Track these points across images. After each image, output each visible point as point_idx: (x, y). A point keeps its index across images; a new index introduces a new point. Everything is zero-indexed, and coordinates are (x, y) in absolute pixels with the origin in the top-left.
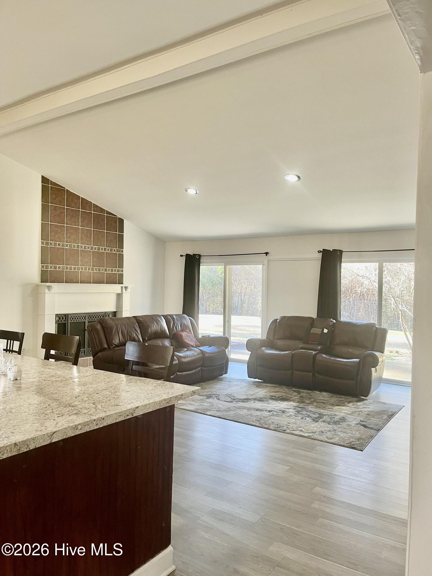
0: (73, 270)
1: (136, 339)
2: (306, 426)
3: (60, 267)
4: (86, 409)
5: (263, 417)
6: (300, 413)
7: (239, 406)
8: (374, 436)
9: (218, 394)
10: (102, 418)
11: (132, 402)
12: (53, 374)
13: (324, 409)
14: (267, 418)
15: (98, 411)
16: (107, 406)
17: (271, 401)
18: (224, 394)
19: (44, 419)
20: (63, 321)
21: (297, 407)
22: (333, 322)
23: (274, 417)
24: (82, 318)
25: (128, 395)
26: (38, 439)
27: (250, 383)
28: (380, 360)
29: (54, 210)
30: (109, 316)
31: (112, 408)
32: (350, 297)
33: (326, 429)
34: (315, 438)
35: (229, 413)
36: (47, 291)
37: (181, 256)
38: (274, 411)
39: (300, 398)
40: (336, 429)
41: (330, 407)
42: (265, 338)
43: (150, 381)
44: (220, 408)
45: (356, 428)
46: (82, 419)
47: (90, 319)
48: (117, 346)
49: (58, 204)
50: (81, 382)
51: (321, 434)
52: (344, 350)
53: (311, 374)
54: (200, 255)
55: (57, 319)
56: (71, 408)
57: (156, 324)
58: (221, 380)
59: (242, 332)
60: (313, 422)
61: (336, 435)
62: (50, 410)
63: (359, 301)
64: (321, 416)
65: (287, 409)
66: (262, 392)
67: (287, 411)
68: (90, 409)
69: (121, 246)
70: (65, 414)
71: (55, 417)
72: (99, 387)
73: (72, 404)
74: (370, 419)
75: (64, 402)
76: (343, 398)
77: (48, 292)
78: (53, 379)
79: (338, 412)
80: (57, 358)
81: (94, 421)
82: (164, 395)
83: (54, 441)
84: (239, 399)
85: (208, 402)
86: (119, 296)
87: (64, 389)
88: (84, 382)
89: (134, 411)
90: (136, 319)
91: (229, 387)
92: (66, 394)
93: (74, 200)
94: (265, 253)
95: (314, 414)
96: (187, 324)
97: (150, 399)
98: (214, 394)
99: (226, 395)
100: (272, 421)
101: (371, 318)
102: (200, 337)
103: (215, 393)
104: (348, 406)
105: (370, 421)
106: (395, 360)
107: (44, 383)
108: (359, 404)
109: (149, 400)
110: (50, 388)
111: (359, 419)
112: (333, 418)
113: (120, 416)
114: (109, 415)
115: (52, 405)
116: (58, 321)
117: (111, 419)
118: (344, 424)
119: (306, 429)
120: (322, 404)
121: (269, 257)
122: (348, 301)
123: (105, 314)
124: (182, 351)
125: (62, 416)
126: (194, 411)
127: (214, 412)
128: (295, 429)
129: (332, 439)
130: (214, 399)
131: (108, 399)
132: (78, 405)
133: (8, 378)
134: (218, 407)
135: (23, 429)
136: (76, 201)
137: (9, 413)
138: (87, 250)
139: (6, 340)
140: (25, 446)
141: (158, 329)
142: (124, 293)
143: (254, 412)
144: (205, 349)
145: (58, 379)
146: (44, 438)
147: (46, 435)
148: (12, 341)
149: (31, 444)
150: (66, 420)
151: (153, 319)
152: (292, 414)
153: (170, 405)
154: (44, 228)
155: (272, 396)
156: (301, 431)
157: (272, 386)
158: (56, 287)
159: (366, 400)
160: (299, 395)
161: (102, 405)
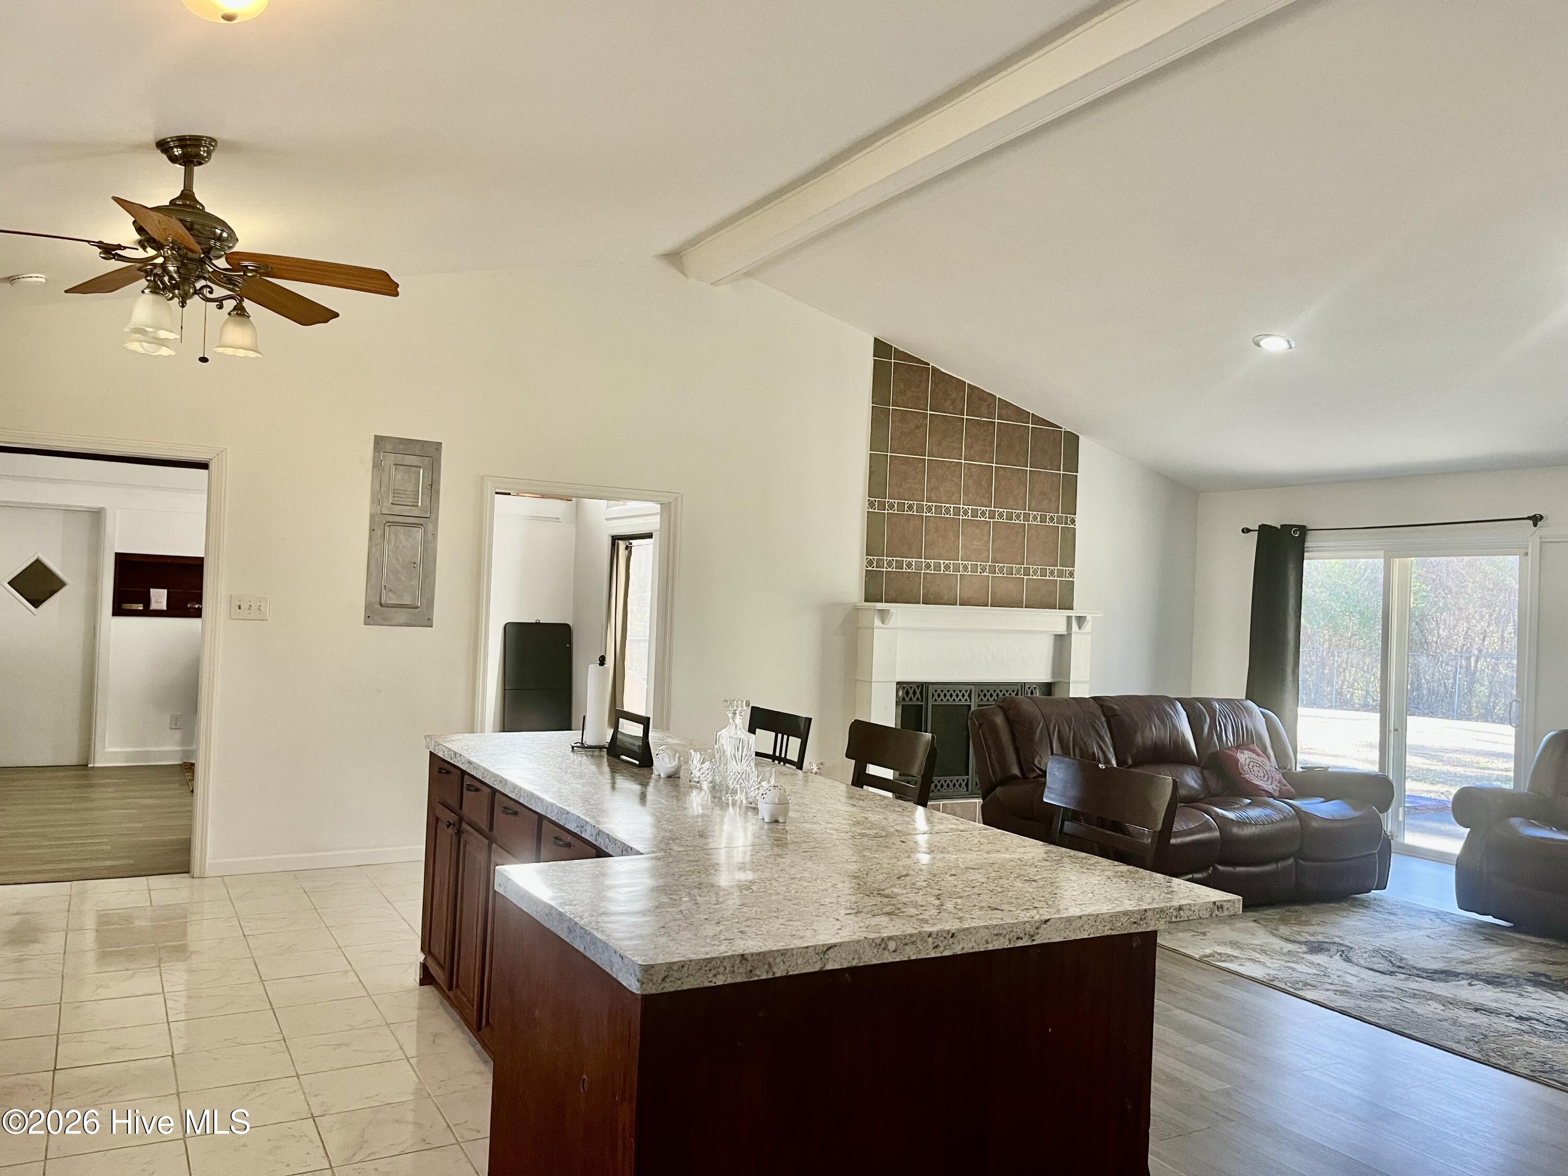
0: (942, 572)
1: (1099, 757)
3: (911, 563)
4: (916, 906)
5: (1493, 1034)
7: (1415, 988)
9: (1349, 944)
10: (949, 933)
11: (1034, 906)
12: (859, 819)
14: (1507, 1039)
15: (944, 914)
16: (969, 906)
17: (1531, 989)
18: (1370, 948)
19: (815, 914)
20: (914, 699)
23: (1535, 1040)
24: (963, 696)
25: (1030, 889)
26: (793, 955)
27: (1465, 926)
29: (900, 421)
30: (1032, 693)
31: (981, 912)
35: (1378, 1006)
36: (877, 623)
37: (1243, 531)
38: (1537, 1020)
42: (1525, 788)
44: (1349, 985)
46: (901, 926)
47: (981, 699)
49: (910, 405)
54: (1304, 527)
55: (901, 693)
56: (879, 899)
58: (1364, 905)
62: (833, 896)
66: (1501, 958)
68: (925, 908)
69: (1071, 508)
70: (865, 910)
71: (839, 913)
72: (961, 860)
73: (887, 892)
75: (869, 884)
77: (881, 625)
81: (929, 936)
82: (1126, 901)
83: (829, 967)
84: (1419, 970)
85: (1312, 963)
86: (1062, 642)
87: (877, 856)
89: (1037, 929)
90: (1102, 706)
91: (1388, 930)
92: (878, 866)
93: (950, 393)
94: (1528, 518)
96: (1255, 728)
98: (1335, 943)
99: (1373, 951)
100: (1523, 1050)
102: (1298, 769)
103: (1337, 940)
107: (835, 837)
113: (997, 935)
114: (968, 929)
115: (840, 885)
116: (904, 699)
117: (973, 939)
121: (1546, 529)
123: (1022, 688)
124: (1237, 804)
125: (856, 913)
126: (1261, 983)
127: (1327, 993)
130: (1331, 957)
131: (976, 890)
132: (899, 895)
133: (760, 817)
134: (1344, 982)
135: (764, 929)
136: (954, 396)
137: (744, 891)
138: (979, 519)
139: (774, 734)
140: (764, 965)
141: (1165, 737)
142: (1076, 633)
143: (1464, 1015)
144: (1311, 806)
145: (868, 832)
146: (806, 956)
147: (811, 949)
148: (785, 737)
149: (775, 964)
150: (861, 924)
151: (1150, 708)
153: (1141, 929)
154: (875, 466)
155: (1537, 975)
157: (1540, 944)
158: (900, 612)
161: (956, 904)
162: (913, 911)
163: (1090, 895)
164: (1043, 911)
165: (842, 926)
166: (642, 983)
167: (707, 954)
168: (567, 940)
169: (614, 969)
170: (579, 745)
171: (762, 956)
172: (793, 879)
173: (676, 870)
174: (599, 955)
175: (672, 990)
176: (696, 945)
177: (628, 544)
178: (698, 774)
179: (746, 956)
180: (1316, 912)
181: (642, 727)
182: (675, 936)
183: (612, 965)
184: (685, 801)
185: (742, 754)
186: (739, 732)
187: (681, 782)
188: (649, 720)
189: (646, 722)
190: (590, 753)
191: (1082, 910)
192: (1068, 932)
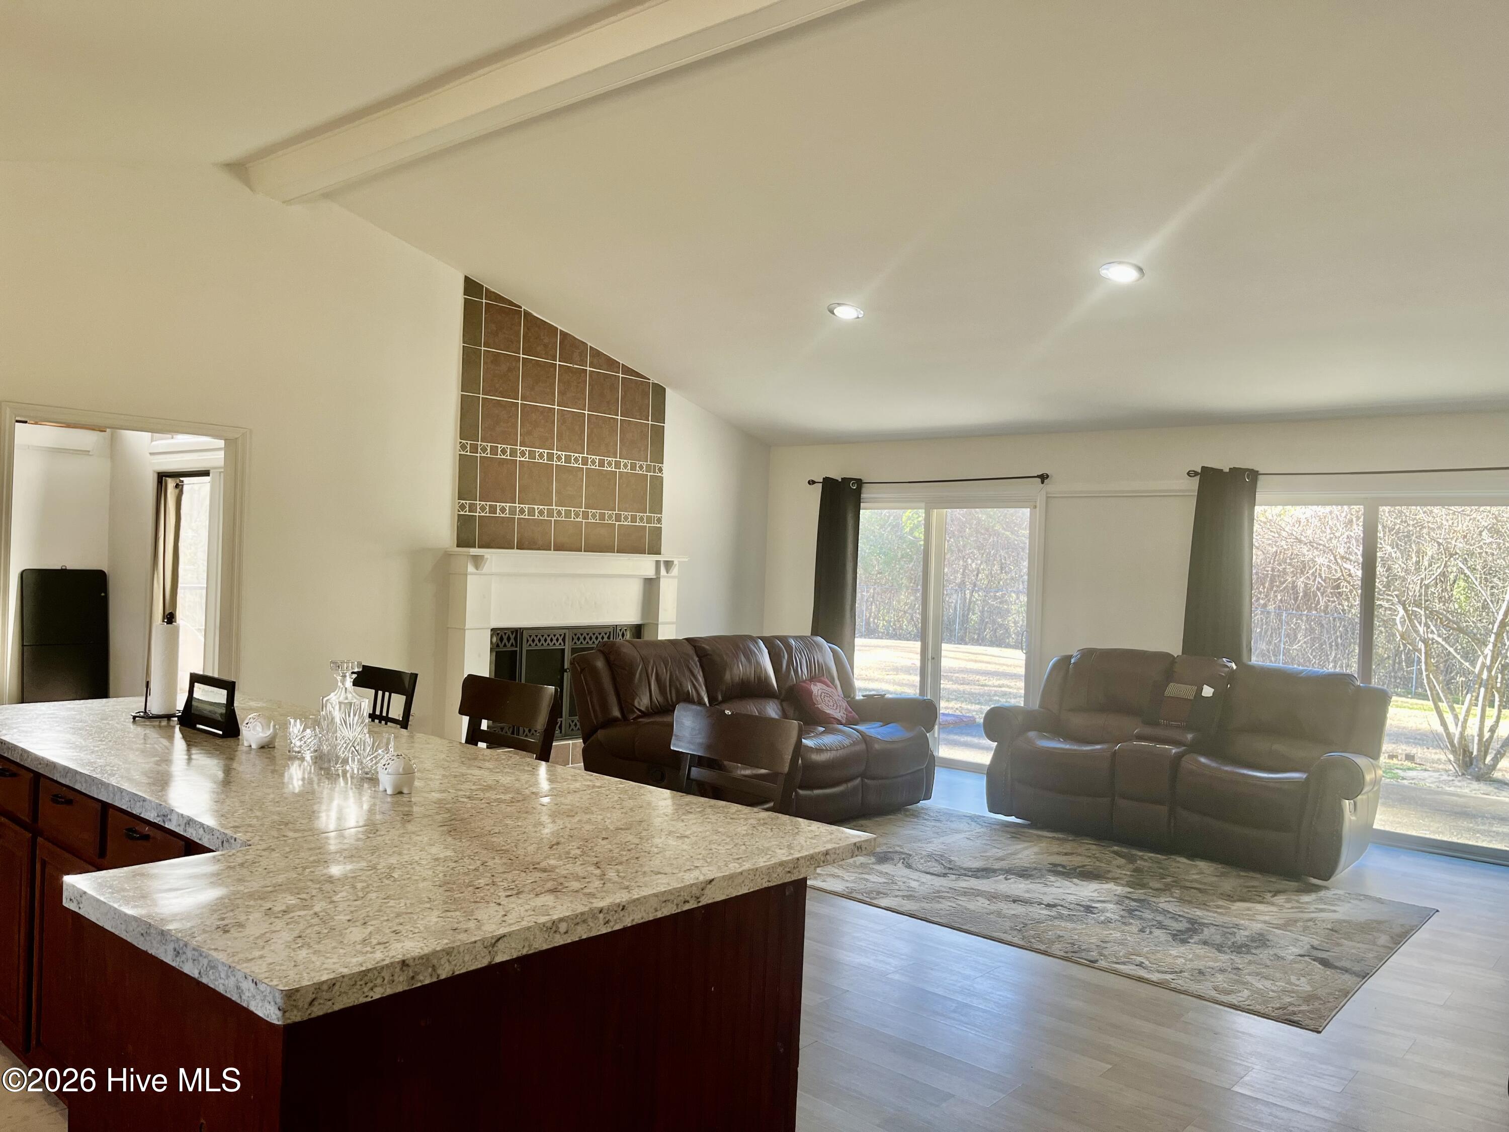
0: (536, 517)
1: (692, 695)
2: (1153, 953)
3: (504, 508)
4: (578, 878)
5: (1031, 922)
6: (1135, 915)
7: (964, 886)
8: (1354, 991)
9: (908, 852)
10: (619, 906)
11: (697, 867)
12: (490, 782)
13: (1202, 907)
14: (1042, 925)
15: (609, 885)
16: (632, 873)
17: (1052, 879)
18: (924, 853)
19: (472, 900)
20: (509, 645)
21: (1127, 897)
22: (1227, 667)
23: (1063, 924)
24: (557, 640)
25: (685, 847)
26: (459, 953)
27: (994, 827)
28: (1368, 777)
29: (492, 362)
30: (623, 635)
31: (646, 879)
32: (1269, 600)
33: (1211, 964)
34: (1179, 987)
35: (939, 906)
36: (471, 569)
37: (809, 483)
38: (1062, 906)
39: (1135, 874)
40: (1240, 966)
41: (1220, 903)
42: (1035, 705)
43: (740, 811)
44: (913, 890)
45: (1300, 966)
46: (569, 905)
47: (575, 643)
48: (644, 714)
49: (502, 347)
50: (562, 806)
51: (1198, 978)
52: (1262, 745)
53: (1163, 810)
54: (860, 480)
55: (494, 639)
56: (538, 874)
57: (743, 659)
58: (915, 815)
59: (967, 688)
60: (1175, 944)
61: (1237, 981)
62: (486, 877)
63: (1294, 612)
64: (1194, 927)
65: (1099, 901)
66: (1026, 853)
67: (1097, 908)
68: (587, 880)
69: (658, 456)
70: (526, 889)
71: (499, 896)
72: (608, 821)
73: (543, 865)
74: (1339, 945)
75: (521, 858)
76: (1257, 880)
77: (475, 571)
78: (492, 795)
79: (1244, 919)
80: (495, 740)
81: (600, 912)
82: (778, 851)
83: (499, 959)
84: (965, 869)
85: (881, 873)
86: (651, 586)
87: (519, 824)
88: (569, 807)
89: (702, 890)
90: (695, 647)
91: (936, 835)
92: (525, 835)
93: (542, 338)
94: (1038, 477)
95: (1178, 921)
96: (824, 662)
97: (744, 861)
98: (896, 852)
99: (928, 856)
100: (1056, 933)
101: (1328, 659)
102: (859, 697)
103: (898, 849)
104: (1273, 904)
105: (1337, 949)
106: (1403, 779)
107: (469, 806)
108: (1306, 898)
109: (739, 864)
110: (483, 819)
111: (1307, 941)
112: (1231, 934)
113: (665, 901)
114: (638, 899)
115: (491, 863)
116: (498, 646)
117: (643, 909)
118: (1264, 955)
119: (1155, 962)
120: (1196, 893)
121: (1050, 487)
122: (1262, 613)
123: (614, 630)
124: (812, 732)
125: (517, 894)
126: (843, 896)
127: (897, 899)
128: (1123, 960)
130: (896, 865)
131: (633, 854)
132: (556, 867)
133: (381, 788)
134: (908, 887)
135: (421, 925)
136: (546, 341)
137: (385, 880)
138: (572, 465)
139: (373, 691)
140: (427, 968)
141: (750, 674)
142: (664, 576)
143: (1006, 907)
144: (872, 730)
145: (503, 797)
146: (474, 952)
147: (479, 944)
148: (387, 694)
149: (441, 965)
150: (527, 907)
151: (737, 647)
152: (1112, 916)
153: (794, 878)
154: (467, 408)
155: (1055, 865)
156: (1140, 965)
157: (1053, 838)
158: (494, 558)
159: (1326, 888)
160: (1131, 866)
161: (618, 871)
162: (576, 885)
163: (743, 847)
164: (705, 870)
165: (507, 912)
166: (285, 1012)
167: (361, 965)
168: (174, 964)
169: (243, 997)
170: (142, 714)
171: (426, 960)
172: (437, 860)
173: (297, 861)
174: (222, 981)
175: (321, 1013)
176: (345, 954)
177: (178, 481)
178: (298, 744)
179: (407, 962)
181: (225, 692)
182: (316, 947)
183: (240, 992)
184: (282, 775)
185: (354, 719)
186: (349, 696)
187: (277, 753)
188: (233, 684)
189: (230, 687)
190: (156, 723)
191: (741, 865)
192: (730, 889)
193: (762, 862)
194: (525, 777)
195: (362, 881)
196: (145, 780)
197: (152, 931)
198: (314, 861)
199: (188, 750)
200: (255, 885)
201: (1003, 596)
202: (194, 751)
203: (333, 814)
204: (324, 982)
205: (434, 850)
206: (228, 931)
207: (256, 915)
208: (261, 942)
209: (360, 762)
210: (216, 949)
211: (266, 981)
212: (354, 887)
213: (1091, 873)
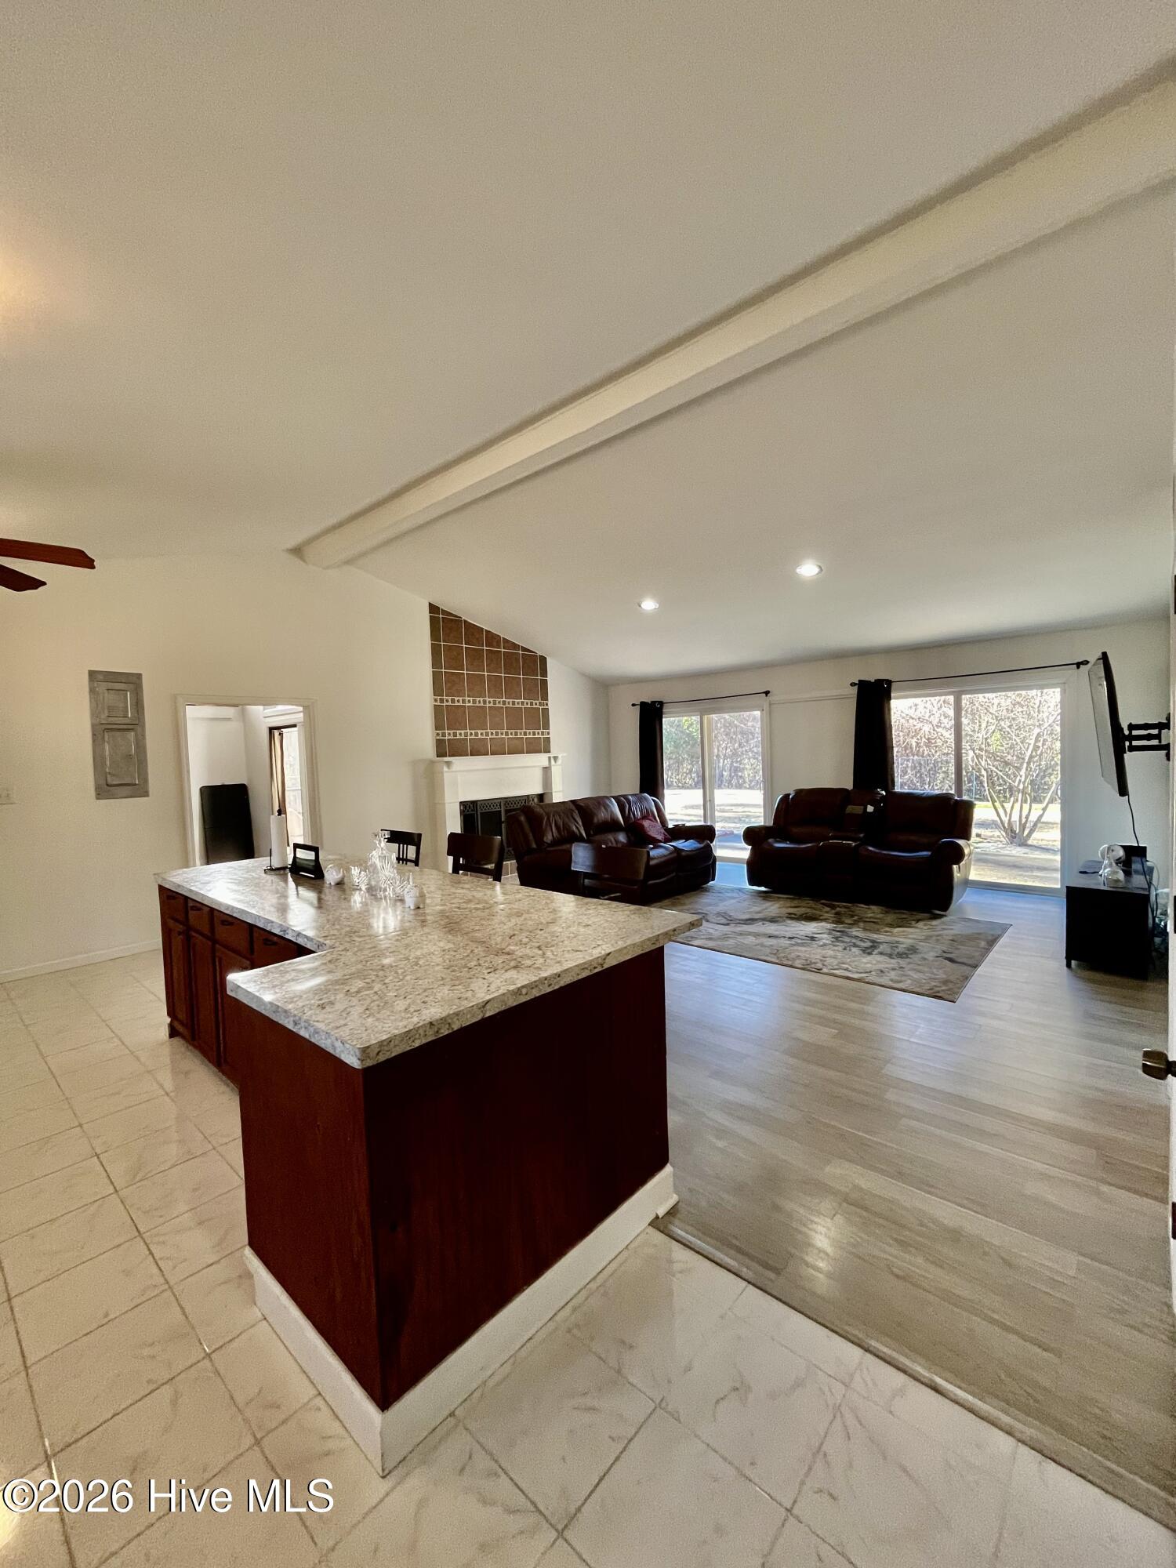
0: (479, 737)
1: (579, 835)
2: (853, 962)
3: (461, 734)
4: (529, 958)
5: (781, 948)
6: (840, 940)
7: (740, 930)
8: (970, 976)
9: (706, 912)
11: (599, 945)
12: (469, 897)
13: (877, 932)
14: (787, 950)
15: (548, 961)
16: (561, 952)
17: (790, 922)
18: (716, 912)
19: (467, 977)
20: (470, 811)
21: (834, 930)
22: (881, 794)
23: (799, 948)
24: (497, 806)
25: (590, 932)
26: (463, 1014)
27: (754, 894)
28: (966, 851)
29: (448, 651)
30: (534, 800)
31: (569, 955)
33: (887, 966)
34: (871, 981)
35: (727, 943)
36: (445, 769)
37: (632, 705)
38: (797, 938)
39: (835, 916)
40: (904, 966)
41: (888, 929)
45: (938, 963)
46: (526, 976)
47: (507, 807)
48: (551, 845)
49: (453, 642)
50: (513, 910)
51: (881, 974)
52: (903, 837)
54: (662, 702)
55: (462, 808)
56: (506, 956)
57: (604, 810)
58: (707, 890)
59: (733, 815)
60: (865, 955)
61: (905, 975)
62: (474, 960)
64: (875, 945)
65: (818, 933)
66: (774, 908)
67: (818, 937)
68: (535, 958)
69: (545, 697)
70: (499, 967)
71: (484, 973)
72: (541, 918)
73: (507, 950)
74: (957, 949)
75: (493, 946)
77: (448, 770)
78: (471, 906)
79: (902, 938)
80: (469, 870)
81: (545, 979)
82: (645, 931)
83: (488, 1014)
84: (739, 920)
86: (546, 770)
87: (490, 923)
88: (517, 910)
89: (604, 960)
90: (576, 805)
91: (720, 902)
92: (494, 931)
93: (475, 634)
94: (764, 693)
95: (864, 942)
96: (650, 808)
97: (627, 939)
99: (718, 914)
100: (796, 954)
102: (670, 826)
103: (700, 911)
104: (917, 928)
105: (957, 952)
107: (459, 913)
108: (934, 923)
110: (468, 921)
111: (939, 948)
112: (896, 947)
113: (583, 969)
114: (567, 969)
115: (476, 951)
116: (464, 811)
118: (915, 958)
119: (855, 967)
120: (872, 925)
121: (772, 698)
123: (528, 798)
124: (647, 848)
125: (494, 971)
127: (703, 940)
128: (836, 967)
129: (901, 982)
132: (515, 951)
133: (407, 906)
135: (439, 996)
136: (477, 636)
137: (414, 967)
138: (497, 706)
140: (445, 1025)
141: (608, 818)
142: (554, 765)
143: (765, 941)
144: (680, 845)
145: (478, 906)
147: (475, 1007)
148: (406, 846)
149: (453, 1022)
150: (501, 980)
151: (599, 803)
152: (827, 942)
153: (657, 946)
154: (436, 677)
155: (790, 914)
156: (847, 969)
157: (787, 898)
158: (459, 763)
159: (945, 916)
160: (833, 911)
161: (552, 951)
162: (529, 962)
164: (604, 947)
165: (490, 983)
166: (363, 1060)
168: (294, 1030)
169: (337, 1051)
170: (270, 868)
171: (443, 1020)
172: (444, 951)
173: (363, 957)
174: (323, 1041)
175: (385, 1059)
176: (395, 1020)
177: (280, 731)
178: (357, 881)
179: (433, 1023)
180: (687, 898)
181: (313, 853)
182: (378, 1016)
183: (334, 1048)
184: (349, 901)
185: (388, 866)
186: (384, 852)
187: (345, 887)
188: (318, 848)
189: (315, 850)
190: (277, 872)
191: (625, 942)
192: (621, 958)
193: (637, 939)
194: (489, 892)
195: (401, 968)
196: (272, 909)
197: (280, 1010)
198: (372, 957)
199: (297, 889)
200: (338, 975)
201: (741, 760)
202: (300, 888)
203: (381, 925)
204: (384, 1040)
205: (442, 944)
206: (325, 1008)
207: (340, 996)
208: (345, 1015)
209: (394, 890)
210: (318, 1021)
211: (349, 1042)
212: (396, 973)
213: (811, 917)
